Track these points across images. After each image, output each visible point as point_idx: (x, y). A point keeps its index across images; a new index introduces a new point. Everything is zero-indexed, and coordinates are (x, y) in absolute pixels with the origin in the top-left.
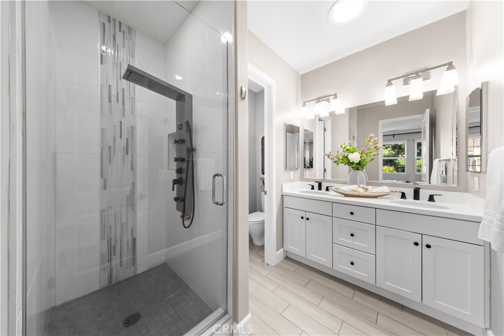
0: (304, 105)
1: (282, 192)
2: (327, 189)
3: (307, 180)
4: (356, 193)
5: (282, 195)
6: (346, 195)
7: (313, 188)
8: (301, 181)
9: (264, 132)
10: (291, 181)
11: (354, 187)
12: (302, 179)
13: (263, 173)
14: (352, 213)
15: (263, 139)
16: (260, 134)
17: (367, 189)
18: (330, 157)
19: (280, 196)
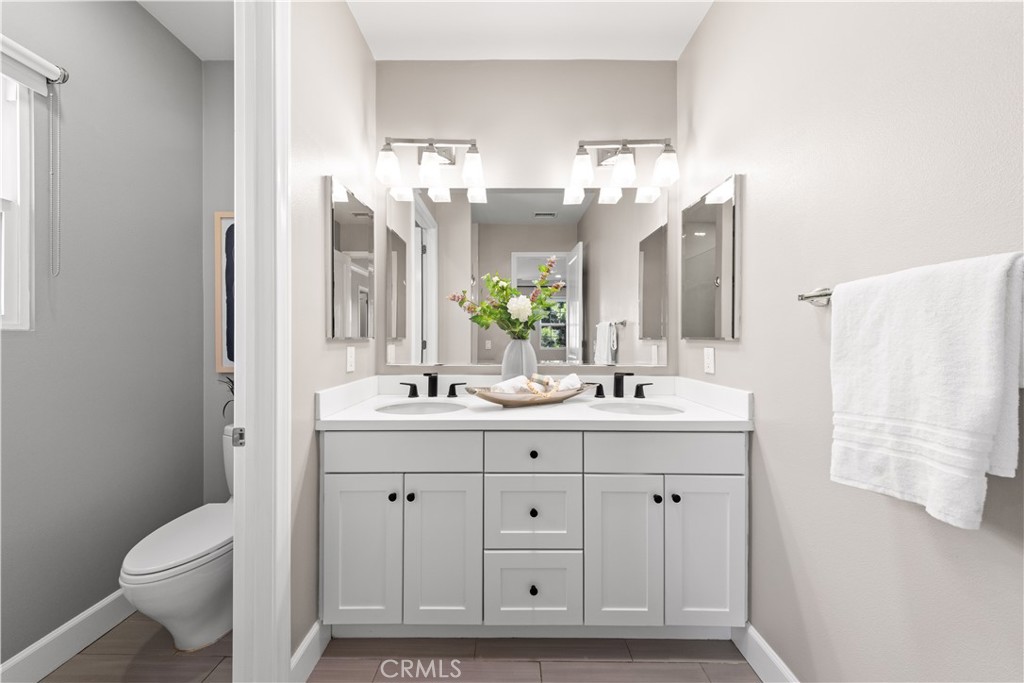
0: (388, 147)
1: (316, 418)
2: (452, 392)
3: (397, 370)
4: (528, 397)
5: (318, 433)
6: (507, 405)
7: (414, 392)
8: (377, 373)
9: (233, 211)
10: (350, 376)
11: (521, 381)
12: (382, 368)
13: (231, 356)
14: (534, 455)
15: (230, 232)
16: (218, 215)
17: (547, 384)
18: (466, 304)
19: (309, 436)
